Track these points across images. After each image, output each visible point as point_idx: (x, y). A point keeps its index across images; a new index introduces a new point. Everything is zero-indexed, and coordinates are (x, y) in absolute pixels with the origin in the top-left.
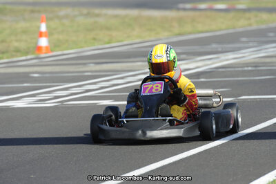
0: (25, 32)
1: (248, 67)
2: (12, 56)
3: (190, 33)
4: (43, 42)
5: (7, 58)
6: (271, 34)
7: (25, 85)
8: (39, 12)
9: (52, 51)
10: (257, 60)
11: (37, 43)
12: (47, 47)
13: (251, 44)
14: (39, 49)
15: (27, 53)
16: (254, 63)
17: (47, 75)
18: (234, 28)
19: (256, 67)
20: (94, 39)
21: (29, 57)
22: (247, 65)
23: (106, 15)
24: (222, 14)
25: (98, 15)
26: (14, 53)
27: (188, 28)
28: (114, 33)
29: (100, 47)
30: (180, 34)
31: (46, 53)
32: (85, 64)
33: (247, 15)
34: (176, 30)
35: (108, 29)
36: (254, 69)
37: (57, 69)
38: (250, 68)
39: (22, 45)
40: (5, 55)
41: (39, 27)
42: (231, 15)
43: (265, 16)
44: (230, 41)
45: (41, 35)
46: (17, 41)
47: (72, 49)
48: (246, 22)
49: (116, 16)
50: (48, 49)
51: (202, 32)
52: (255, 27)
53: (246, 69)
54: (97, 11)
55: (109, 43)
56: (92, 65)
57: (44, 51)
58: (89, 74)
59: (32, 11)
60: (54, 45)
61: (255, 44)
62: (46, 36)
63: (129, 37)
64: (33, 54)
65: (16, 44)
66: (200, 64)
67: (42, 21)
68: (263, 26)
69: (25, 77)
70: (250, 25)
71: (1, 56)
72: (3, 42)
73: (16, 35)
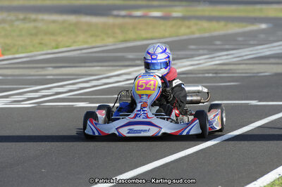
1: (208, 73)
3: (135, 40)
6: (218, 43)
9: (2, 55)
10: (215, 67)
13: (201, 52)
16: (213, 70)
17: (9, 78)
18: (177, 36)
19: (216, 73)
20: (41, 44)
22: (208, 71)
24: (162, 22)
27: (132, 35)
28: (60, 39)
29: (49, 51)
30: (125, 41)
32: (43, 68)
33: (187, 23)
34: (121, 37)
35: (53, 34)
36: (214, 75)
37: (17, 72)
38: (211, 75)
42: (171, 23)
43: (205, 24)
47: (22, 53)
48: (188, 31)
52: (197, 35)
53: (207, 75)
55: (57, 48)
56: (50, 69)
58: (51, 77)
61: (205, 52)
63: (74, 42)
68: (207, 35)
70: (193, 33)
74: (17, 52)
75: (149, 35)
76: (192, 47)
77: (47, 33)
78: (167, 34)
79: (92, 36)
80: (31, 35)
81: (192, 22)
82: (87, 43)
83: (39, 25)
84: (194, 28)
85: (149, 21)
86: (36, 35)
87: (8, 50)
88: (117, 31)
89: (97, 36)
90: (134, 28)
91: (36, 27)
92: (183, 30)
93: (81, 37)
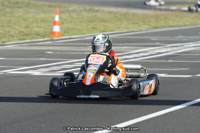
0: (44, 21)
2: (34, 38)
3: (163, 27)
4: (57, 29)
5: (30, 39)
7: (42, 59)
8: (55, 6)
9: (62, 36)
11: (52, 29)
12: (59, 33)
14: (53, 33)
15: (45, 36)
17: (58, 53)
18: (195, 25)
20: (94, 28)
21: (45, 39)
23: (103, 11)
25: (97, 11)
26: (35, 36)
27: (162, 23)
28: (108, 25)
31: (58, 37)
32: (85, 46)
34: (154, 25)
35: (104, 21)
39: (41, 31)
40: (28, 37)
41: (54, 18)
45: (55, 23)
46: (37, 27)
47: (77, 35)
49: (110, 12)
50: (60, 34)
51: (172, 27)
54: (97, 8)
55: (104, 31)
57: (57, 35)
59: (50, 6)
60: (65, 31)
62: (58, 25)
63: (119, 28)
64: (49, 37)
65: (37, 29)
67: (56, 14)
69: (42, 54)
71: (25, 37)
72: (27, 27)
73: (37, 23)
75: (175, 24)
78: (187, 23)
80: (89, 21)
82: (128, 28)
86: (92, 22)
87: (68, 32)
88: (153, 20)
89: (136, 24)
93: (124, 24)
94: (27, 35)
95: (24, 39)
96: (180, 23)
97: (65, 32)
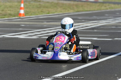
2: (9, 17)
3: (82, 11)
4: (22, 12)
5: (7, 17)
6: (118, 13)
7: (20, 29)
9: (25, 16)
10: (116, 24)
11: (19, 11)
13: (110, 17)
14: (20, 14)
15: (15, 16)
16: (115, 25)
17: (28, 26)
18: (100, 10)
20: (42, 11)
21: (16, 18)
22: (113, 26)
24: (94, 4)
26: (9, 16)
27: (81, 9)
28: (50, 10)
29: (45, 15)
30: (78, 11)
32: (42, 22)
33: (105, 5)
34: (76, 10)
35: (47, 7)
36: (116, 27)
37: (31, 23)
38: (114, 27)
39: (12, 13)
41: (20, 5)
42: (98, 4)
43: (113, 5)
44: (101, 15)
45: (21, 8)
46: (9, 10)
47: (33, 15)
48: (105, 8)
51: (87, 11)
52: (109, 10)
53: (112, 27)
55: (49, 14)
56: (45, 22)
57: (22, 15)
58: (46, 26)
61: (112, 17)
62: (23, 9)
63: (56, 11)
64: (17, 16)
65: (9, 12)
66: (92, 24)
67: (22, 3)
68: (113, 10)
70: (107, 9)
71: (4, 16)
72: (3, 10)
73: (7, 8)
74: (31, 15)
75: (88, 9)
76: (107, 15)
77: (45, 7)
78: (96, 9)
79: (64, 9)
80: (38, 8)
81: (107, 4)
82: (61, 12)
83: (41, 3)
84: (108, 7)
85: (88, 3)
86: (40, 8)
87: (28, 14)
88: (75, 7)
89: (66, 9)
90: (82, 6)
91: (40, 4)
92: (103, 8)
93: (59, 9)
94: (4, 15)
95: (4, 18)
96: (91, 9)
97: (26, 14)
